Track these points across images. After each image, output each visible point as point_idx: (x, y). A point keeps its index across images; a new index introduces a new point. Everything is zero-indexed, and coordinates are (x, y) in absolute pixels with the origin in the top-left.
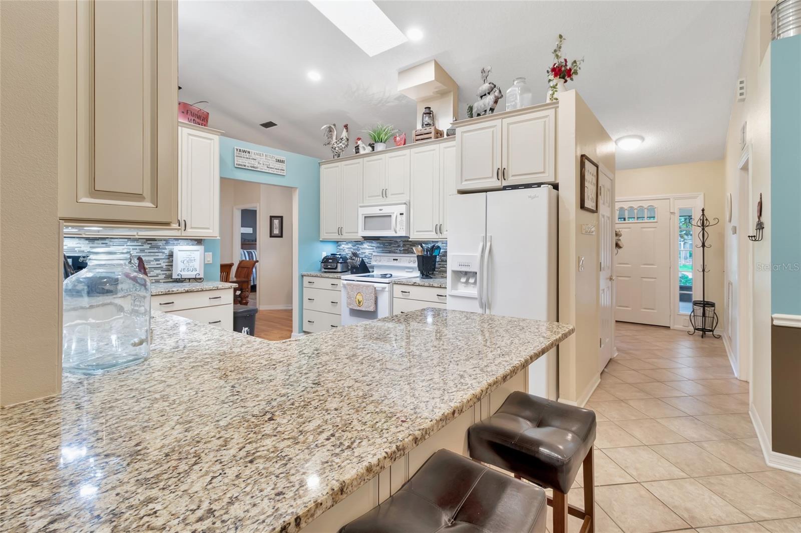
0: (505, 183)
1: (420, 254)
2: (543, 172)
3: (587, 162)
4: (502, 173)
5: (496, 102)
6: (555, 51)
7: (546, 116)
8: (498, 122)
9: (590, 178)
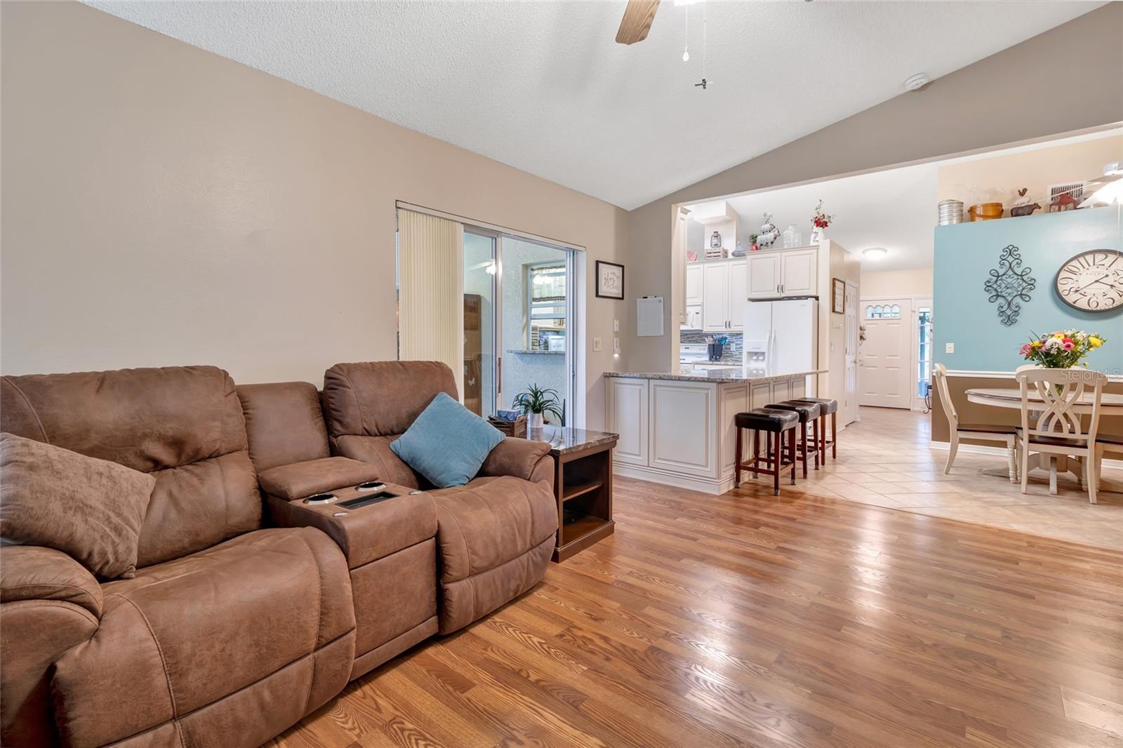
0: (783, 295)
1: (711, 343)
2: (809, 289)
3: (837, 282)
4: (781, 288)
5: (775, 238)
6: (817, 209)
7: (811, 254)
8: (778, 254)
9: (839, 291)
